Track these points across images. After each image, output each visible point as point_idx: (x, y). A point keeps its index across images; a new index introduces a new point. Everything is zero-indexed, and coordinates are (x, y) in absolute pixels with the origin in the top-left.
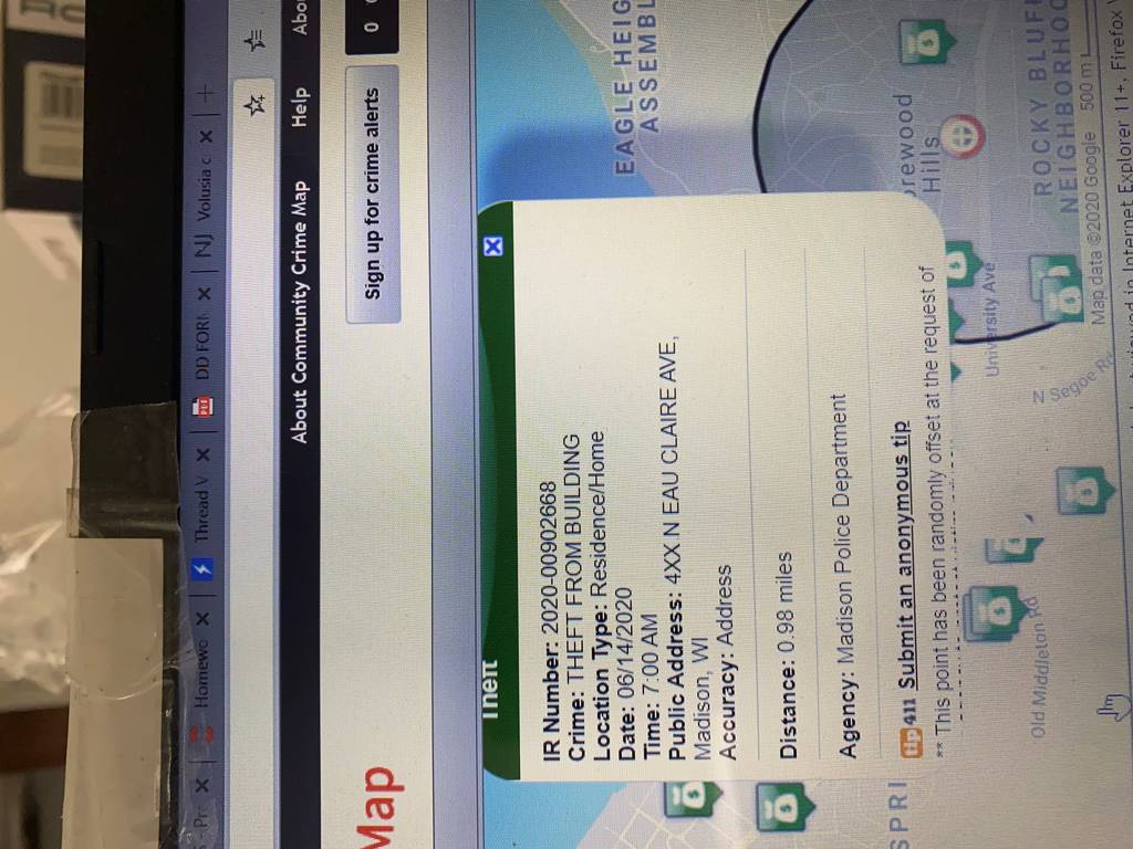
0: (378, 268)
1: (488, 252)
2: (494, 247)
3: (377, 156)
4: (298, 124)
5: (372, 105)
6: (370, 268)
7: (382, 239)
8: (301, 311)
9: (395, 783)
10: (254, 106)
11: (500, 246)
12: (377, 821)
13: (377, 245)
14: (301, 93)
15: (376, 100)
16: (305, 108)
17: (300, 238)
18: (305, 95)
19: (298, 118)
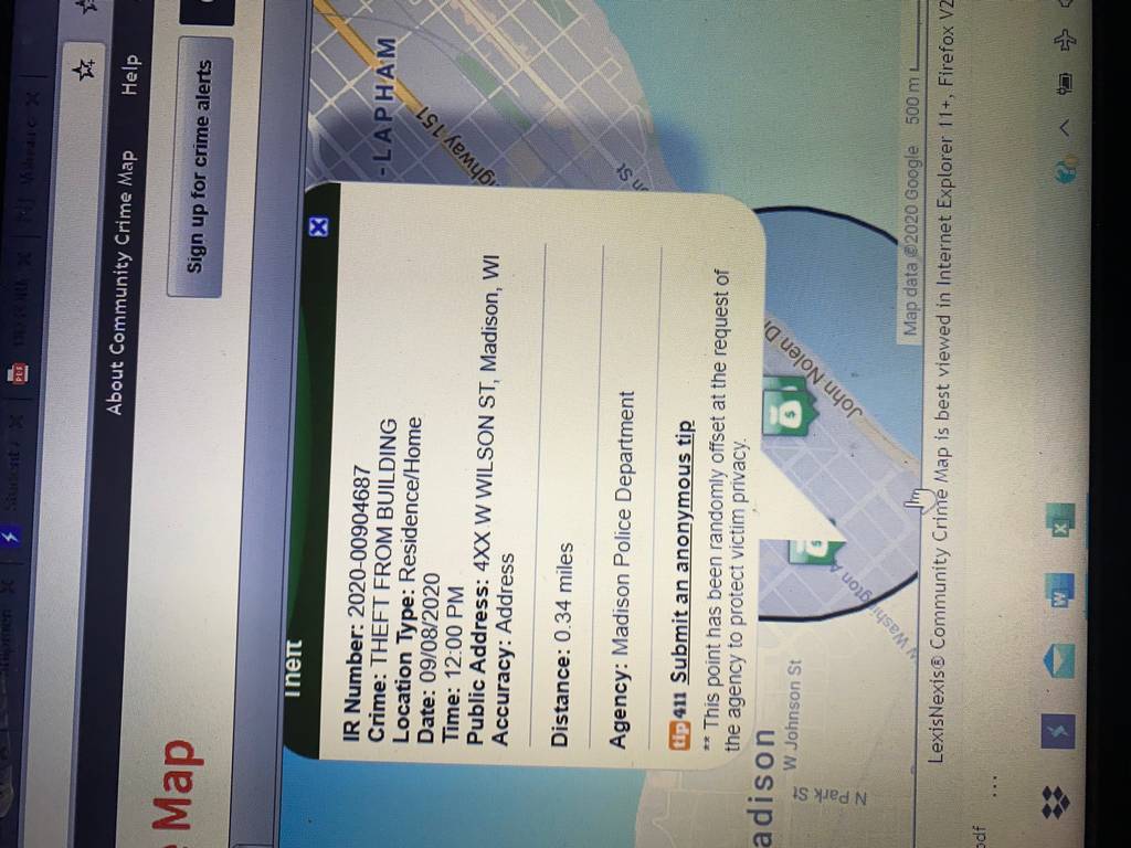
0: (200, 242)
1: (314, 231)
2: (319, 227)
3: (206, 129)
4: (127, 92)
5: (204, 77)
6: (194, 242)
7: (206, 213)
8: (122, 281)
9: (195, 757)
10: (84, 71)
11: (325, 227)
12: (174, 794)
13: (201, 219)
14: (133, 60)
15: (209, 73)
16: (136, 76)
17: (125, 208)
18: (136, 63)
19: (128, 86)
